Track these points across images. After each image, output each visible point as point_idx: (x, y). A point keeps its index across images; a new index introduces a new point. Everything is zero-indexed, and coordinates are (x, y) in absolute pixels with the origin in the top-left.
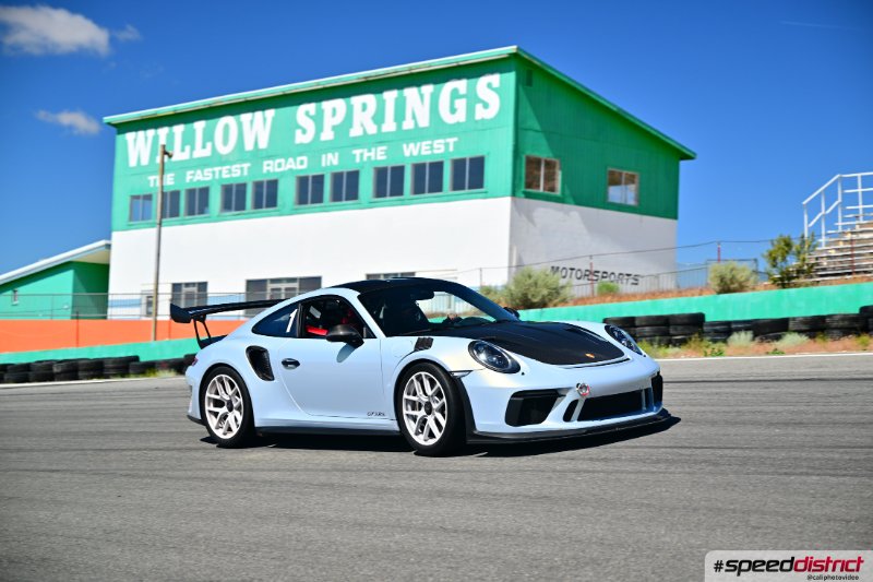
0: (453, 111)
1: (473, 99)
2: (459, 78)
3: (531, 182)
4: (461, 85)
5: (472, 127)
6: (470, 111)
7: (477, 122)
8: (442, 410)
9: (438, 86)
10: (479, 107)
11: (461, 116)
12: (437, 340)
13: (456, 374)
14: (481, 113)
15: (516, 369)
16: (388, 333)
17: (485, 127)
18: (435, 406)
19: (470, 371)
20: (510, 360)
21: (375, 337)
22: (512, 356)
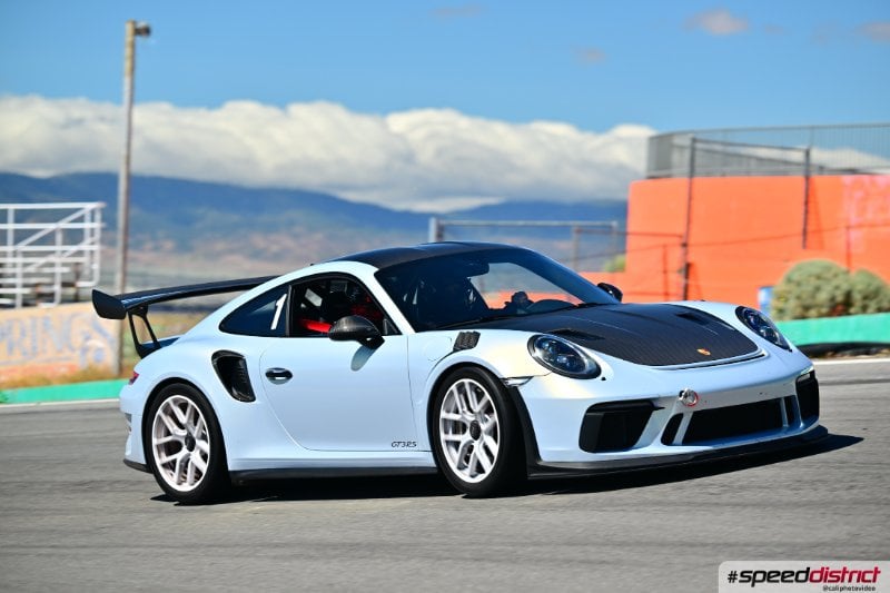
8: (493, 433)
12: (486, 335)
13: (511, 382)
15: (595, 372)
16: (419, 327)
18: (484, 427)
19: (530, 378)
20: (586, 361)
21: (399, 333)
22: (591, 356)
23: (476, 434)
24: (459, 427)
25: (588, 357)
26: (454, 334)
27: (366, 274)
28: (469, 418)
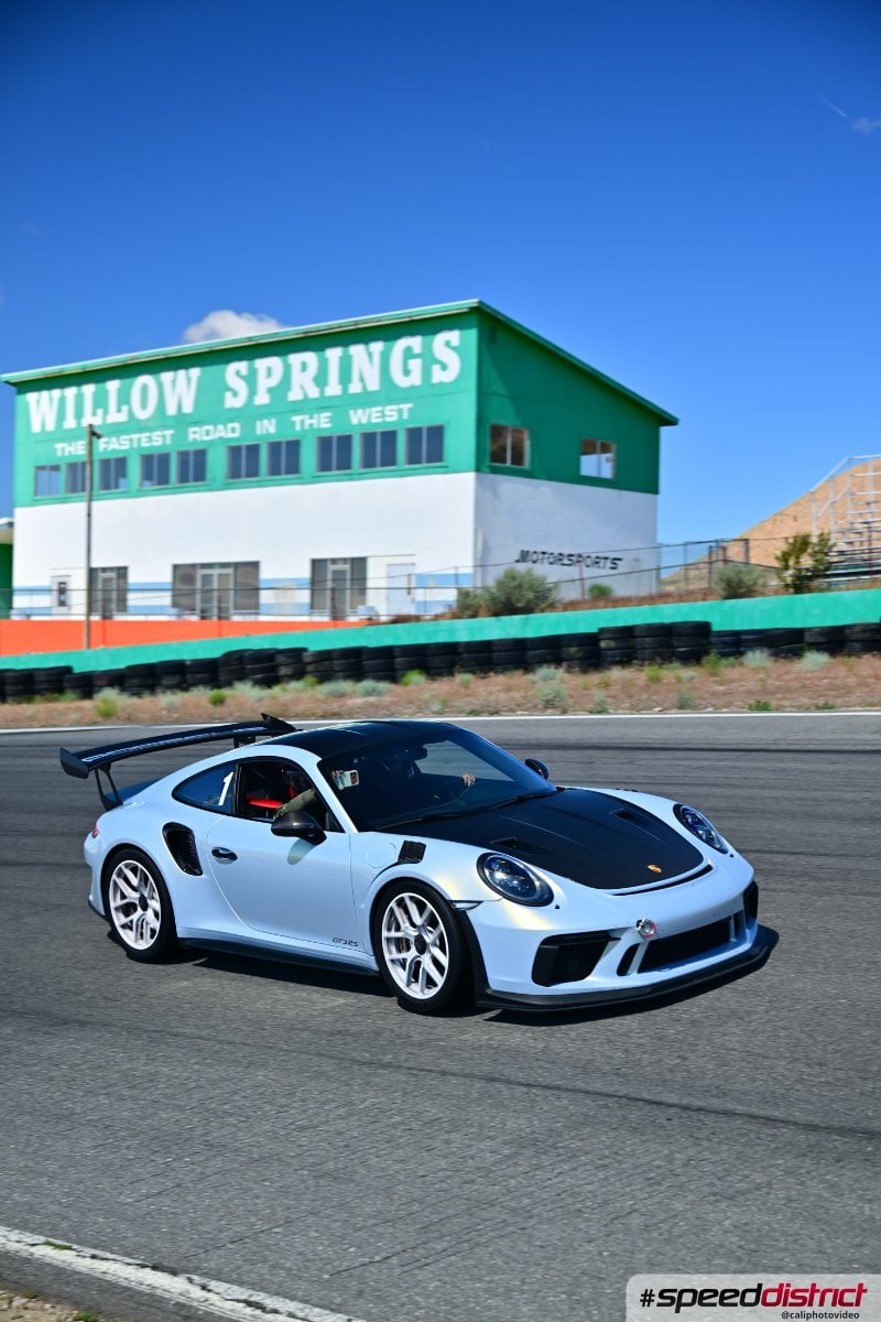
0: (407, 372)
1: (429, 359)
2: (413, 334)
3: (498, 456)
4: (415, 342)
5: (428, 392)
6: (426, 373)
7: (434, 385)
9: (389, 343)
10: (436, 368)
11: (416, 379)
12: (433, 845)
13: (460, 906)
14: (438, 376)
15: (543, 898)
17: (443, 390)
18: (430, 940)
19: (480, 903)
20: (537, 883)
21: (342, 831)
22: (541, 876)
25: (538, 879)
26: (398, 840)
27: (308, 761)
28: (412, 933)
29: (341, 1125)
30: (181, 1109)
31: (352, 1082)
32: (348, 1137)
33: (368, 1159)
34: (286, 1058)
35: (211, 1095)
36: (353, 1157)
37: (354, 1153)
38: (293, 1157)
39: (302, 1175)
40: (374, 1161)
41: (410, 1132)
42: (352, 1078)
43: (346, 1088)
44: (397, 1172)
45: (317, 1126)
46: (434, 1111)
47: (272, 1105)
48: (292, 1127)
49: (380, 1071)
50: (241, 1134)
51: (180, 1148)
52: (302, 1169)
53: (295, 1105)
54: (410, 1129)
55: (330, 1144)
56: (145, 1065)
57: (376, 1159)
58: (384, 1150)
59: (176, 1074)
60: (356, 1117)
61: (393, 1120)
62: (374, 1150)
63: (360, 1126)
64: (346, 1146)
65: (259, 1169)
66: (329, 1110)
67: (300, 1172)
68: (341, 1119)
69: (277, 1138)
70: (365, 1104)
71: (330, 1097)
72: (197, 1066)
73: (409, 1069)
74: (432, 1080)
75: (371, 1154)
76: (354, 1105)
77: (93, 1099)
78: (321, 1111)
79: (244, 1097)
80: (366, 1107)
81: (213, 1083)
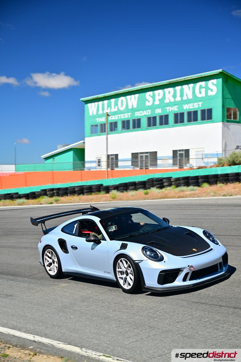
12: (130, 244)
13: (136, 262)
15: (161, 259)
16: (111, 239)
19: (142, 260)
20: (159, 255)
21: (106, 240)
22: (161, 252)
23: (127, 275)
24: (122, 273)
25: (160, 253)
26: (120, 243)
27: (97, 220)
28: (124, 270)
29: (190, 322)
30: (142, 316)
31: (192, 308)
32: (192, 325)
33: (199, 332)
34: (172, 301)
35: (150, 312)
36: (194, 331)
37: (194, 330)
38: (175, 331)
39: (178, 336)
40: (200, 332)
41: (211, 324)
42: (193, 307)
43: (191, 310)
44: (208, 336)
45: (182, 322)
46: (218, 317)
47: (169, 315)
48: (175, 322)
49: (201, 305)
50: (160, 324)
51: (142, 328)
52: (179, 334)
53: (175, 315)
54: (211, 323)
55: (187, 327)
56: (130, 303)
57: (201, 332)
58: (203, 329)
59: (139, 305)
60: (194, 319)
61: (206, 320)
62: (200, 329)
63: (195, 322)
64: (192, 328)
65: (166, 334)
66: (186, 317)
67: (178, 335)
68: (190, 319)
69: (171, 325)
70: (196, 315)
71: (186, 313)
72: (145, 303)
73: (210, 304)
74: (217, 308)
75: (199, 330)
76: (194, 315)
77: (115, 313)
78: (183, 317)
79: (160, 313)
80: (198, 316)
81: (151, 308)
